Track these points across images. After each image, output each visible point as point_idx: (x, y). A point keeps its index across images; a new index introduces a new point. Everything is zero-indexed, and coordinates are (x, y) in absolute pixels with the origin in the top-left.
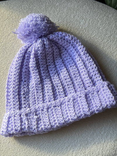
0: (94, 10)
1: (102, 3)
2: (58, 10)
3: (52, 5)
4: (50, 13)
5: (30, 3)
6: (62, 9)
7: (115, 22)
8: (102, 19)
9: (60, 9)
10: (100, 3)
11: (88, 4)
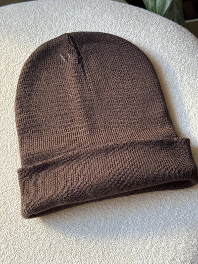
0: (123, 21)
1: (138, 8)
2: (57, 23)
3: (46, 17)
4: (44, 31)
5: (8, 16)
6: (65, 21)
7: (162, 40)
8: (139, 35)
9: (61, 21)
10: (134, 7)
11: (111, 10)
